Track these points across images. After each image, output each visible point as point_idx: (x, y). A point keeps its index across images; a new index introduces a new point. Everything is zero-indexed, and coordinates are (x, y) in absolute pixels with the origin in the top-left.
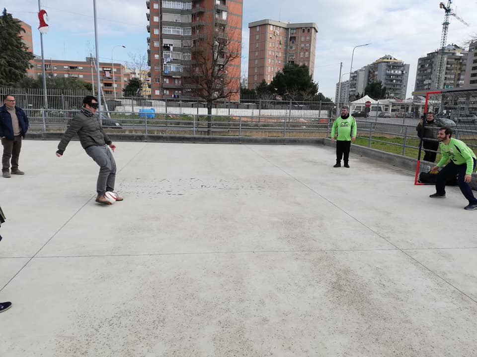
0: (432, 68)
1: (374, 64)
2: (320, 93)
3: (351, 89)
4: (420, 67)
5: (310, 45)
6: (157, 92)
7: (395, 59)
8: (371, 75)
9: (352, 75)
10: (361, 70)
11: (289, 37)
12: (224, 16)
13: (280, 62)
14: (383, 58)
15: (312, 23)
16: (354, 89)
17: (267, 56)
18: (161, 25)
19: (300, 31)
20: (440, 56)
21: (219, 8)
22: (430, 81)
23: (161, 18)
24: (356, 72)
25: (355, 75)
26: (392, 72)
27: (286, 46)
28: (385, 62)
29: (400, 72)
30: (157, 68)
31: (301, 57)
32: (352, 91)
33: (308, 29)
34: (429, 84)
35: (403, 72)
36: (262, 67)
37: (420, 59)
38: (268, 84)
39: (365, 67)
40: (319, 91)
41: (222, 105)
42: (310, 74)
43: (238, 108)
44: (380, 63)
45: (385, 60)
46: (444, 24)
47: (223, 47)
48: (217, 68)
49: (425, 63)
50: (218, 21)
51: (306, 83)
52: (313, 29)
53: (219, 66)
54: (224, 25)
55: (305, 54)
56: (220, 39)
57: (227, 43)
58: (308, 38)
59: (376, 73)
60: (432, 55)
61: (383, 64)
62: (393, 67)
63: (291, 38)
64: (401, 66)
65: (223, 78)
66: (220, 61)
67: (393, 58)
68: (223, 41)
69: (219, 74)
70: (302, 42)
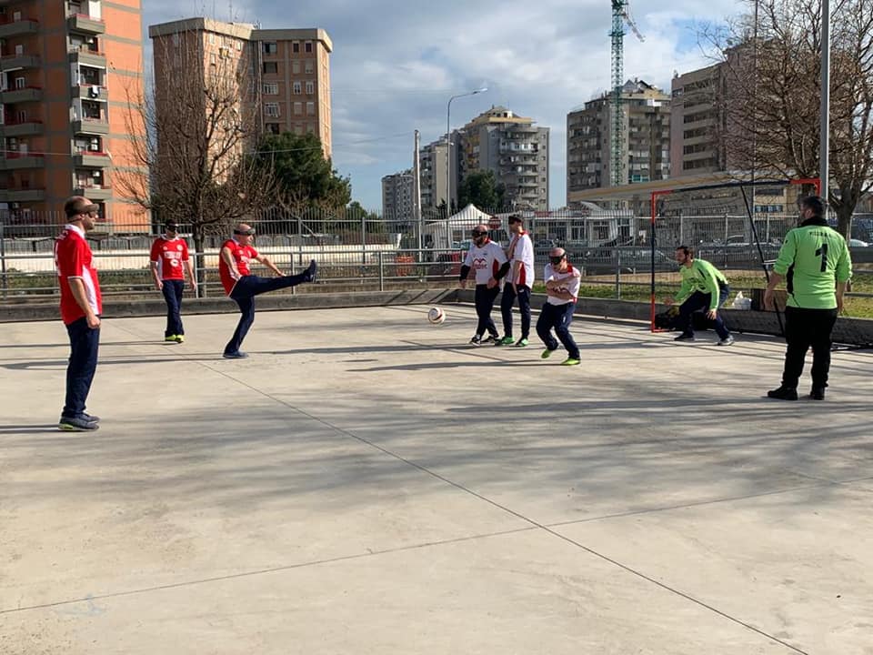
0: (599, 136)
2: (356, 205)
4: (572, 133)
5: (316, 83)
7: (514, 116)
8: (465, 157)
10: (438, 144)
11: (261, 61)
14: (488, 114)
16: (429, 191)
22: (598, 166)
26: (513, 146)
28: (492, 124)
29: (530, 147)
31: (297, 111)
34: (598, 173)
35: (535, 145)
37: (571, 116)
39: (447, 136)
40: (353, 199)
42: (325, 157)
44: (482, 125)
45: (493, 119)
46: (613, 34)
47: (95, 88)
48: (81, 144)
49: (582, 124)
50: (79, 25)
51: (319, 177)
52: (319, 45)
53: (88, 138)
54: (93, 34)
55: (304, 104)
56: (84, 69)
57: (106, 79)
58: (309, 67)
59: (476, 149)
60: (596, 106)
61: (490, 129)
62: (514, 134)
63: (264, 64)
64: (530, 134)
65: (99, 169)
66: (88, 126)
67: (510, 114)
68: (94, 76)
69: (89, 160)
70: (294, 77)
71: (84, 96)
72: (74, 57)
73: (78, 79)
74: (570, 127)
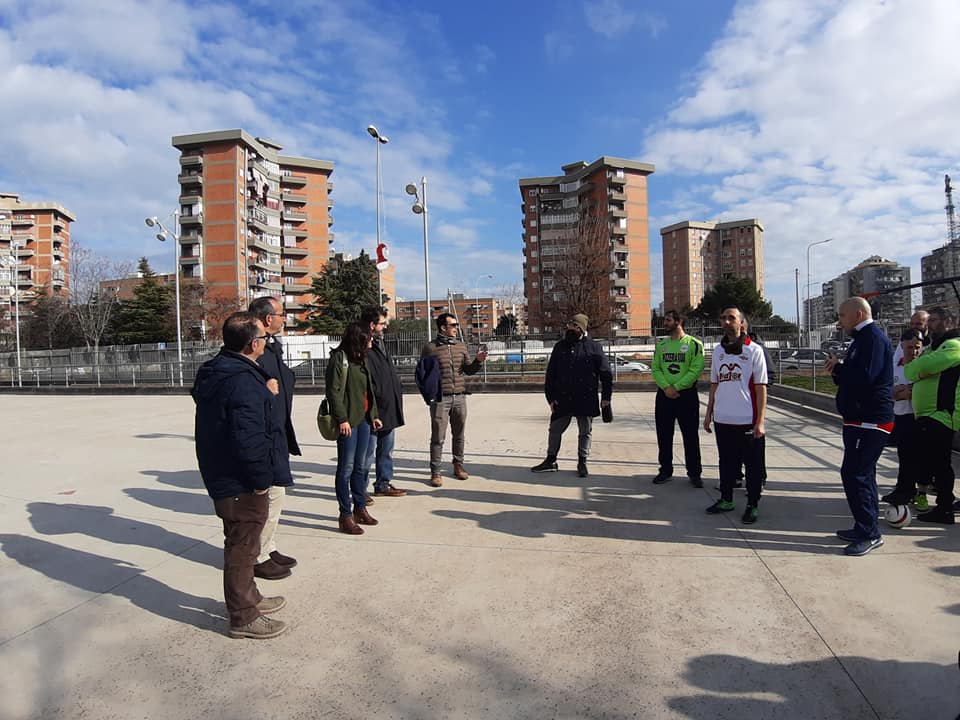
0: (942, 271)
1: (856, 269)
2: (776, 316)
3: (826, 309)
4: (925, 270)
5: (754, 249)
6: (536, 331)
7: (886, 261)
8: (854, 286)
9: (826, 288)
10: (837, 280)
11: (721, 240)
12: (623, 223)
13: (710, 276)
14: (869, 261)
15: (753, 220)
16: (831, 308)
17: (691, 270)
18: (539, 245)
19: (736, 232)
20: (950, 253)
21: (614, 215)
22: (943, 290)
23: (539, 237)
24: (831, 283)
25: (830, 286)
26: (886, 279)
27: (719, 254)
28: (872, 266)
29: (897, 279)
30: (536, 299)
31: (742, 265)
32: (828, 310)
33: (747, 229)
34: (943, 294)
35: (900, 278)
36: (684, 284)
37: (923, 259)
38: (695, 308)
39: (843, 275)
40: (774, 313)
41: (624, 340)
42: (758, 290)
43: (646, 344)
44: (865, 267)
45: (871, 263)
46: (947, 208)
47: (622, 263)
48: (616, 292)
49: (932, 264)
50: (615, 232)
51: (752, 302)
52: (756, 228)
53: (618, 288)
54: (622, 236)
55: (747, 262)
56: (618, 254)
57: (628, 258)
58: (750, 240)
59: (861, 282)
60: (939, 253)
61: (870, 269)
62: (886, 272)
63: (724, 242)
64: (897, 271)
65: (624, 304)
66: (619, 282)
67: (883, 260)
68: (622, 257)
69: (618, 299)
70: (741, 247)
71: (617, 267)
72: (612, 248)
73: (614, 259)
74: (923, 266)
